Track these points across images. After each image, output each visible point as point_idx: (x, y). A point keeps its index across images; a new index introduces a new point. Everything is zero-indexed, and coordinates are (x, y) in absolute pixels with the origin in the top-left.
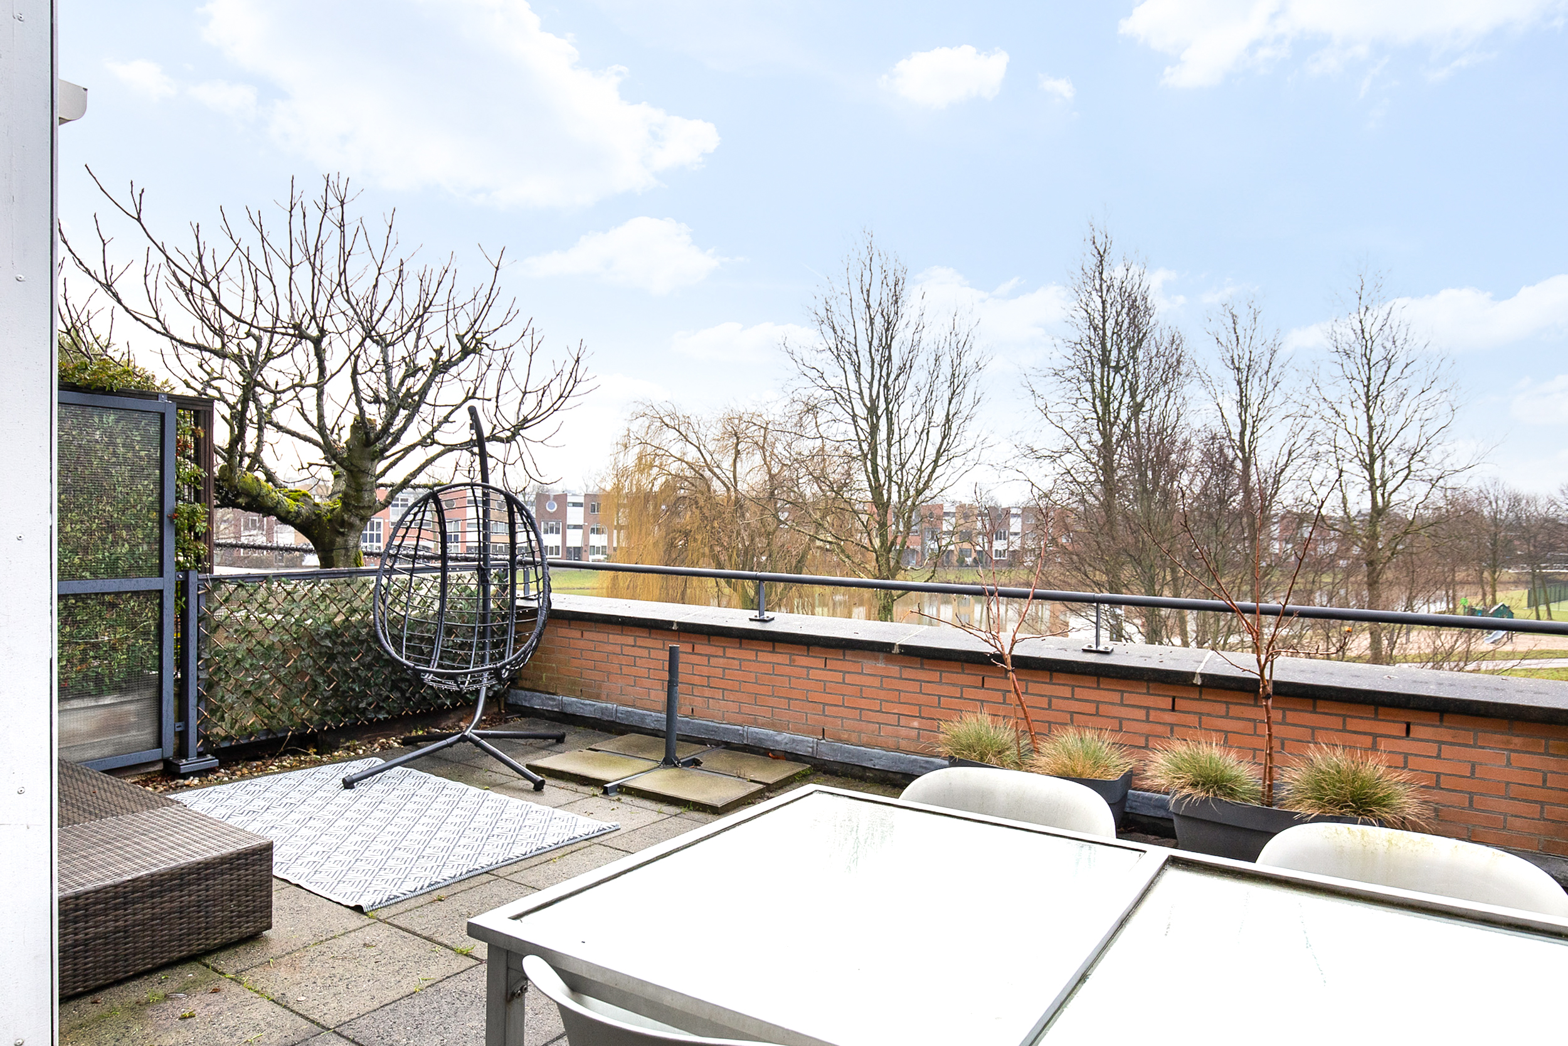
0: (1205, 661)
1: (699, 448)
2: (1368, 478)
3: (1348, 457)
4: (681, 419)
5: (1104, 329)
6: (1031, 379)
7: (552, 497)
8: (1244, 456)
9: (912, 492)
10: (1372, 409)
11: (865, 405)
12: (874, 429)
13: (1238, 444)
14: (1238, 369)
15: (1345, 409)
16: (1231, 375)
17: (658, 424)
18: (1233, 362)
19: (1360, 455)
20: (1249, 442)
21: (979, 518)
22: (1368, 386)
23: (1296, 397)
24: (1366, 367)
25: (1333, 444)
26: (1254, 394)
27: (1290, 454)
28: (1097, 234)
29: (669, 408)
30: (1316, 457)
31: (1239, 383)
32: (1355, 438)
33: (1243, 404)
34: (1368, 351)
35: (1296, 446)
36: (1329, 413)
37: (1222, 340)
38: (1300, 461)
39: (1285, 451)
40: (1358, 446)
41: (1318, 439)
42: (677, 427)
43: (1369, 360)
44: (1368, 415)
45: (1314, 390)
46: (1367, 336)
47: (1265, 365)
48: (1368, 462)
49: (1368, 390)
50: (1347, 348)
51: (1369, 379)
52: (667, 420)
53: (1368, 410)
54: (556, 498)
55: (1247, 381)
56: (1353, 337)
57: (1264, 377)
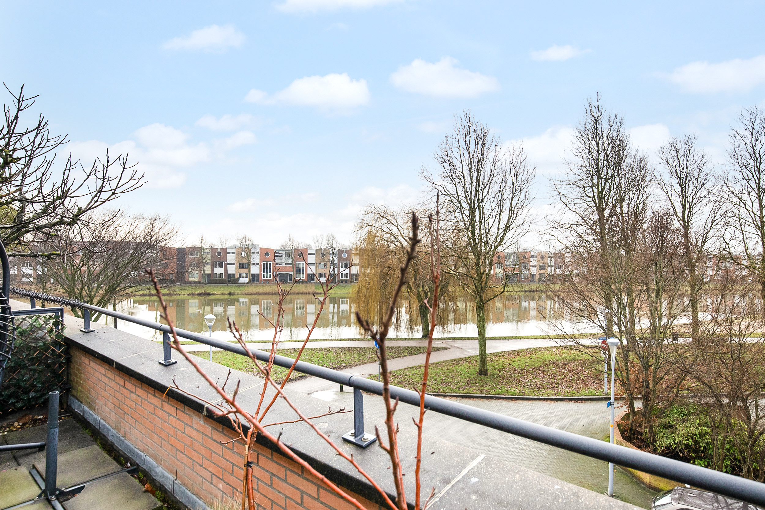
0: (453, 482)
1: (397, 227)
2: (760, 235)
3: (748, 223)
4: (389, 213)
5: (598, 159)
6: (558, 187)
7: (345, 251)
8: (685, 225)
9: (493, 248)
10: (762, 196)
11: (468, 203)
12: (473, 215)
13: (681, 218)
14: (680, 178)
15: (745, 197)
16: (676, 181)
17: (378, 216)
18: (677, 174)
19: (755, 222)
20: (688, 217)
21: (549, 258)
22: (759, 184)
23: (714, 191)
24: (757, 173)
25: (737, 216)
26: (690, 190)
27: (712, 223)
28: (593, 108)
29: (383, 208)
30: (727, 224)
31: (681, 185)
32: (751, 213)
33: (684, 196)
34: (758, 164)
35: (716, 218)
36: (735, 199)
37: (671, 162)
38: (718, 226)
39: (709, 221)
40: (753, 217)
41: (729, 214)
42: (387, 217)
43: (759, 169)
44: (759, 199)
45: (725, 188)
46: (757, 155)
47: (696, 175)
48: (760, 226)
49: (759, 186)
50: (745, 162)
51: (759, 179)
52: (382, 214)
53: (759, 197)
54: (347, 251)
55: (686, 184)
56: (749, 156)
57: (696, 182)
